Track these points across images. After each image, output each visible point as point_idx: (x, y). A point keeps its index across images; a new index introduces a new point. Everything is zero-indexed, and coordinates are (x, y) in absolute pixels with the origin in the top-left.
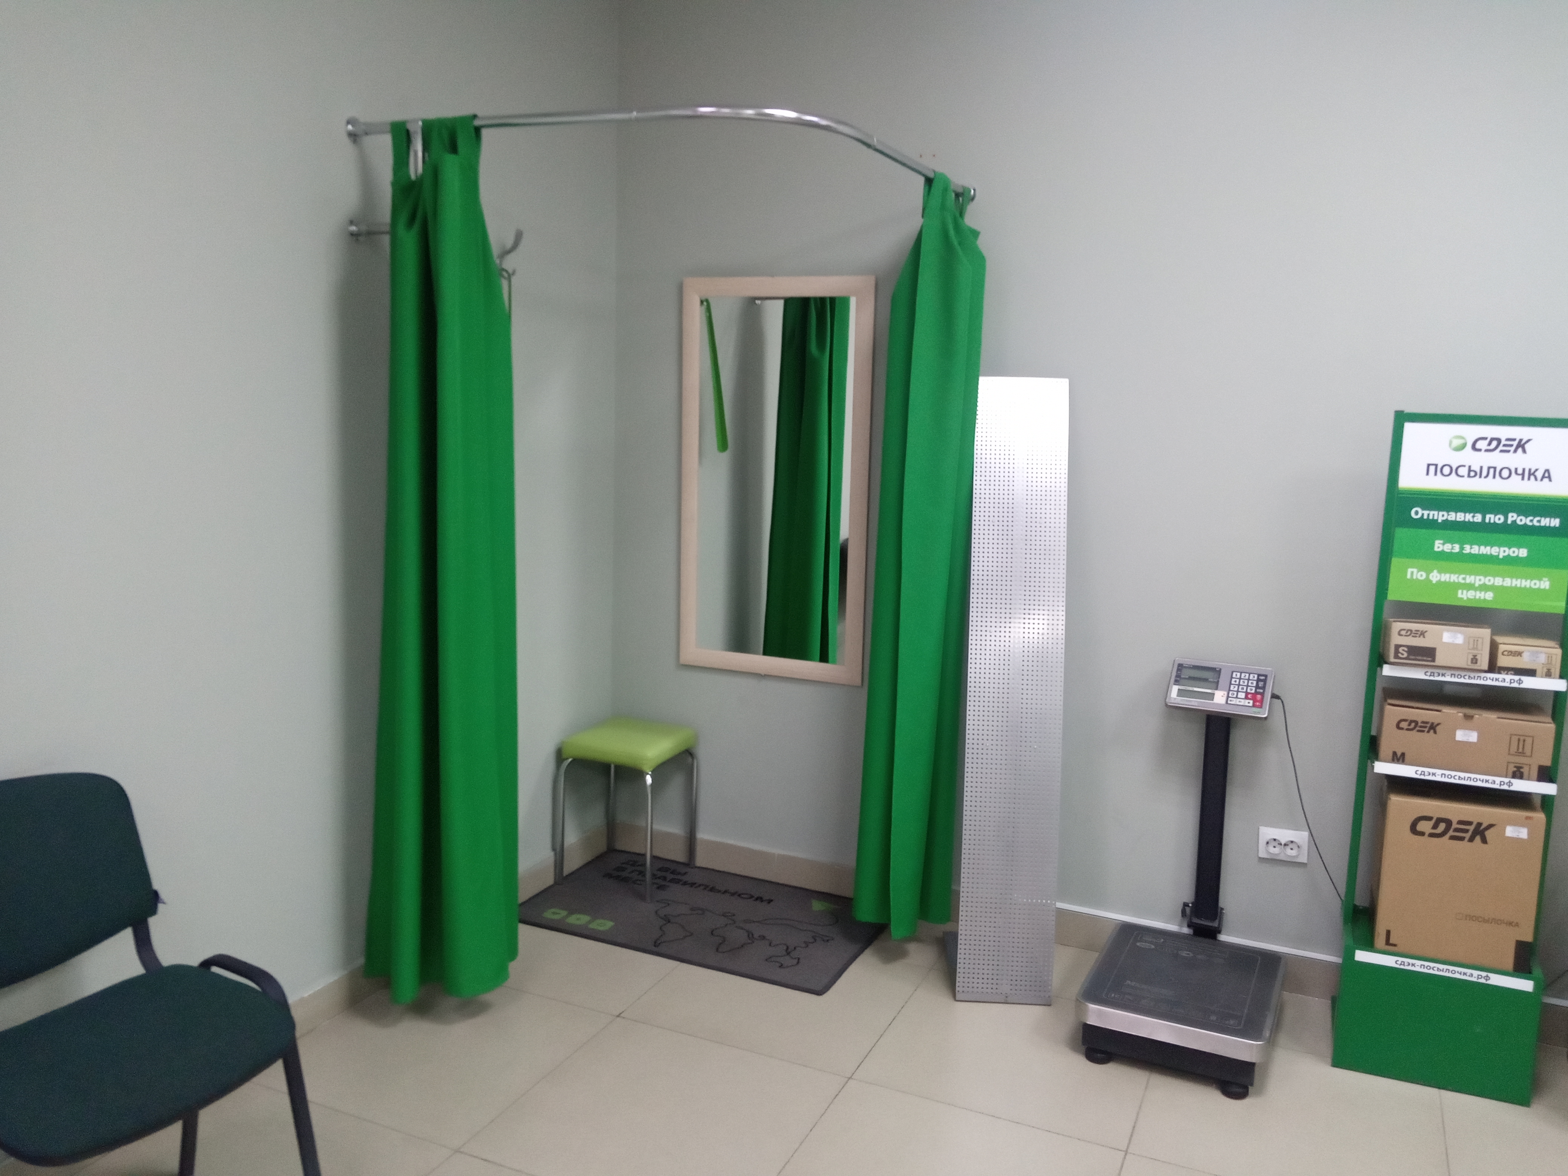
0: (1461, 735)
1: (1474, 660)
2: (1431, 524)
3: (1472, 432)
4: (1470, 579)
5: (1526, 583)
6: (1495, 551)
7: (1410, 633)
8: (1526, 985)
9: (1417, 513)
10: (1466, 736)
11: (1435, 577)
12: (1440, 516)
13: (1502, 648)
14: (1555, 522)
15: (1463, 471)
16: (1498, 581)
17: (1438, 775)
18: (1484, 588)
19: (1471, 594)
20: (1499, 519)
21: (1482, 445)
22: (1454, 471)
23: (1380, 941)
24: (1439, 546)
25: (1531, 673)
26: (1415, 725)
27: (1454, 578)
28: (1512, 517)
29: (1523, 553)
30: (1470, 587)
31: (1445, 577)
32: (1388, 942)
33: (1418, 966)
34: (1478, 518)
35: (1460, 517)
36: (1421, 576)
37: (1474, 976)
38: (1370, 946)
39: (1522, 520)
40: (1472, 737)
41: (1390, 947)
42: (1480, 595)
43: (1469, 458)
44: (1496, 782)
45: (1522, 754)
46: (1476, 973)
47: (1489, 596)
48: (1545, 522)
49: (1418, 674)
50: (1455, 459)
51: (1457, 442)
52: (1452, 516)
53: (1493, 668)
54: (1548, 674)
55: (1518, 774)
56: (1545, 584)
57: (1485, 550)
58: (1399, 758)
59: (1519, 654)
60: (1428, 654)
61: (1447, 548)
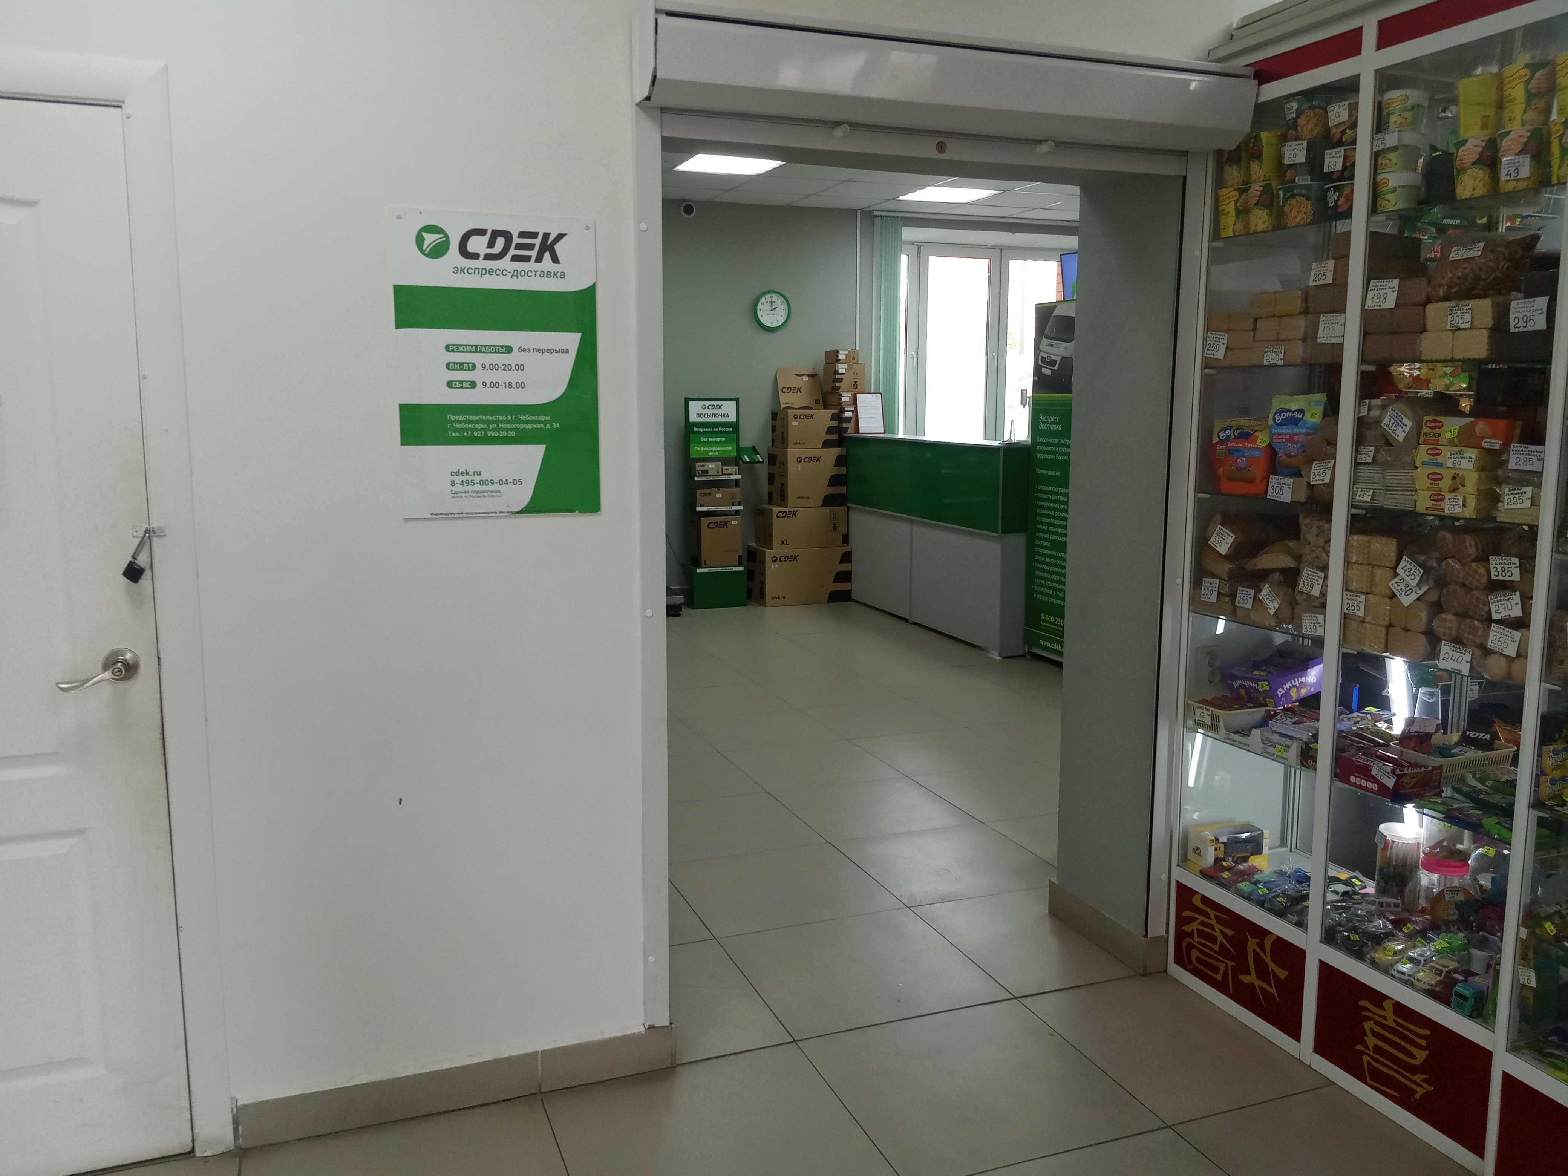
0: (717, 496)
1: (718, 472)
2: (699, 432)
3: (707, 403)
4: (711, 449)
5: (726, 448)
6: (717, 439)
7: (701, 466)
8: (741, 568)
9: (695, 429)
10: (719, 495)
11: (702, 449)
12: (702, 430)
13: (724, 468)
14: (731, 429)
15: (706, 416)
16: (719, 449)
17: (713, 509)
18: (715, 451)
19: (712, 453)
20: (717, 430)
21: (710, 407)
22: (704, 416)
23: (703, 565)
24: (702, 439)
25: (732, 474)
26: (705, 494)
27: (707, 449)
28: (720, 429)
29: (724, 439)
30: (711, 451)
31: (705, 449)
32: (705, 564)
33: (714, 570)
34: (712, 430)
35: (707, 430)
36: (698, 449)
37: (728, 569)
38: (701, 567)
39: (723, 429)
40: (721, 496)
41: (706, 566)
42: (714, 453)
43: (707, 411)
44: (727, 508)
45: (733, 499)
46: (729, 568)
47: (717, 453)
48: (728, 429)
49: (704, 479)
50: (704, 412)
51: (704, 407)
52: (705, 430)
53: (723, 475)
54: (736, 474)
55: (733, 505)
56: (731, 448)
57: (714, 439)
58: (702, 505)
59: (728, 469)
60: (707, 471)
61: (704, 440)
